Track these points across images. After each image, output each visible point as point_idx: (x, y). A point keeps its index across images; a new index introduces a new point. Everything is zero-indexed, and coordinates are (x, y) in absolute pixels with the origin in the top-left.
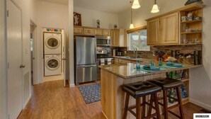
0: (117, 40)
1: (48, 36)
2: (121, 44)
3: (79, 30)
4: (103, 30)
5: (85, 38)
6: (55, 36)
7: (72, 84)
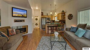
0: (52, 19)
1: (35, 18)
2: (53, 20)
3: (43, 16)
4: (49, 16)
5: (44, 18)
6: (37, 18)
7: (41, 29)
